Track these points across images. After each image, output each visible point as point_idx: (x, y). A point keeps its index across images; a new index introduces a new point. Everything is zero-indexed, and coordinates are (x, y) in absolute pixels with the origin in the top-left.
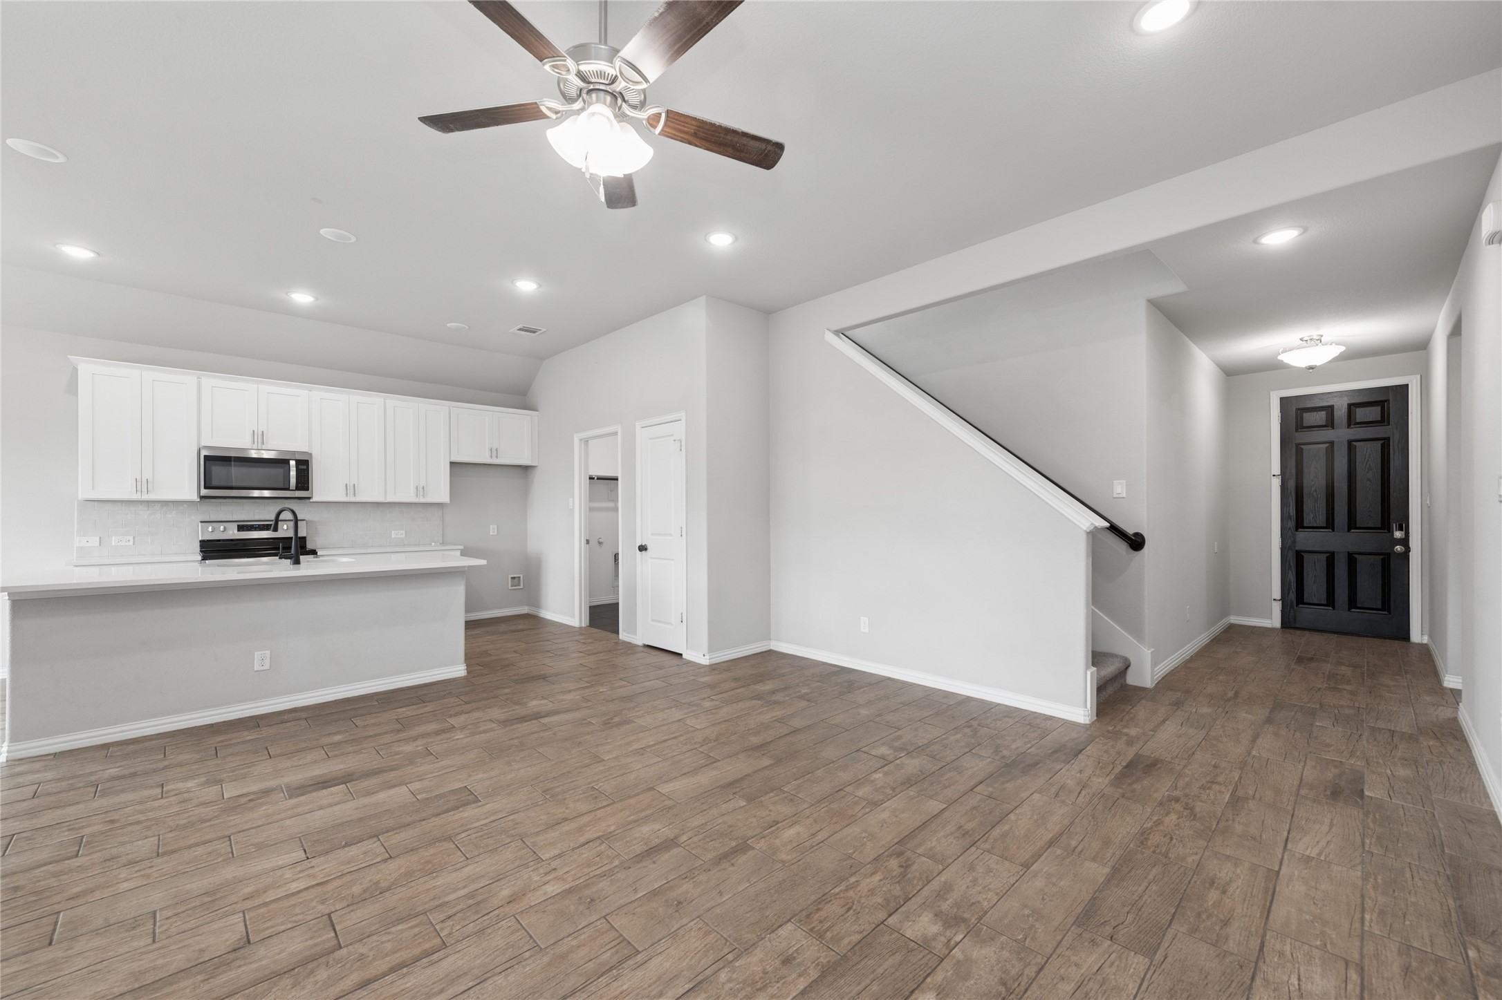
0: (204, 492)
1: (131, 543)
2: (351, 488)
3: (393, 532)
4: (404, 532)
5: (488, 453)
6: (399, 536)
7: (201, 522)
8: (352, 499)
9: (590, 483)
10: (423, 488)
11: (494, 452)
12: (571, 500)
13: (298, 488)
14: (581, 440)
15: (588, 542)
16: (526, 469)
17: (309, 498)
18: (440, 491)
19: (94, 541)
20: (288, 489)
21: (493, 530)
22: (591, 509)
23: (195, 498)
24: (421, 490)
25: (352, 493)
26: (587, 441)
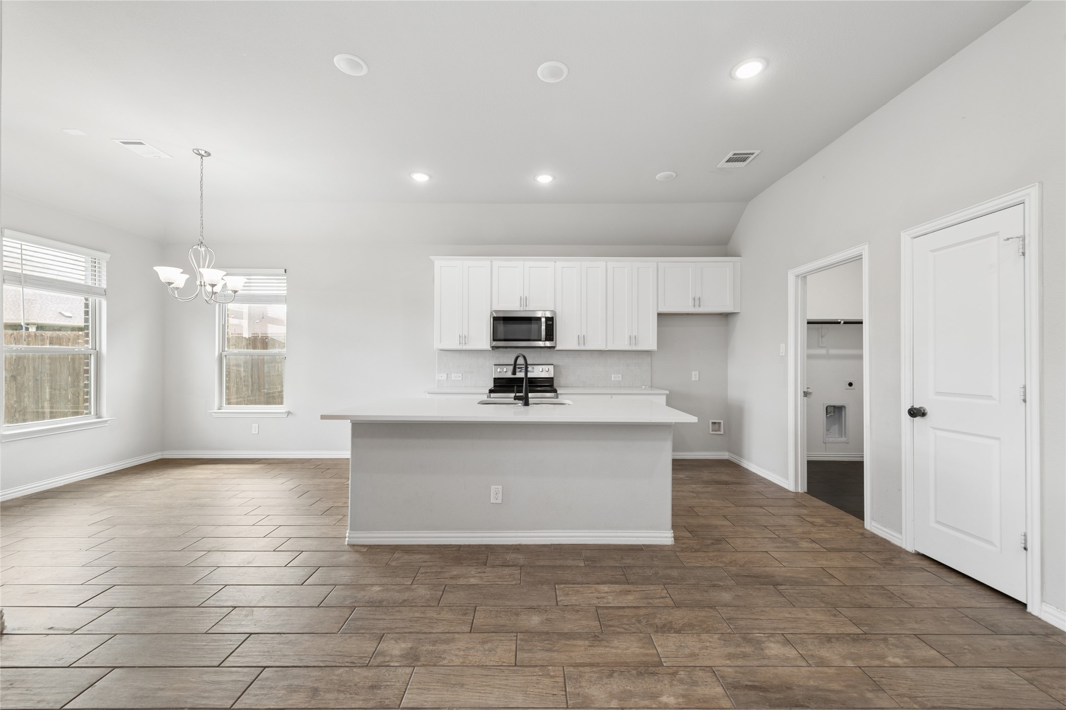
0: (495, 344)
1: (461, 378)
2: (582, 339)
3: (612, 375)
4: (621, 375)
5: (691, 303)
6: (617, 379)
7: (495, 365)
8: (583, 348)
9: (808, 329)
10: (635, 337)
11: (697, 301)
12: (782, 346)
13: (546, 340)
14: (797, 276)
15: (806, 394)
16: (726, 316)
17: (554, 347)
18: (650, 343)
19: (444, 376)
20: (540, 340)
21: (695, 376)
22: (809, 357)
23: (488, 347)
24: (634, 339)
25: (582, 342)
26: (805, 277)
